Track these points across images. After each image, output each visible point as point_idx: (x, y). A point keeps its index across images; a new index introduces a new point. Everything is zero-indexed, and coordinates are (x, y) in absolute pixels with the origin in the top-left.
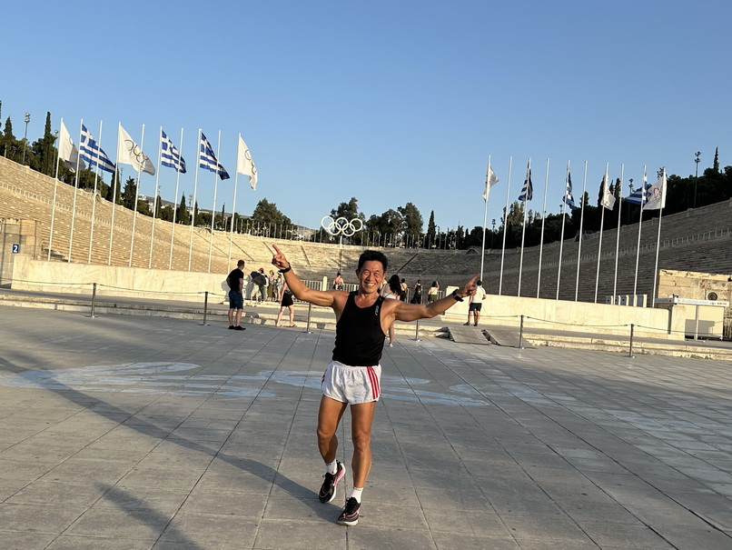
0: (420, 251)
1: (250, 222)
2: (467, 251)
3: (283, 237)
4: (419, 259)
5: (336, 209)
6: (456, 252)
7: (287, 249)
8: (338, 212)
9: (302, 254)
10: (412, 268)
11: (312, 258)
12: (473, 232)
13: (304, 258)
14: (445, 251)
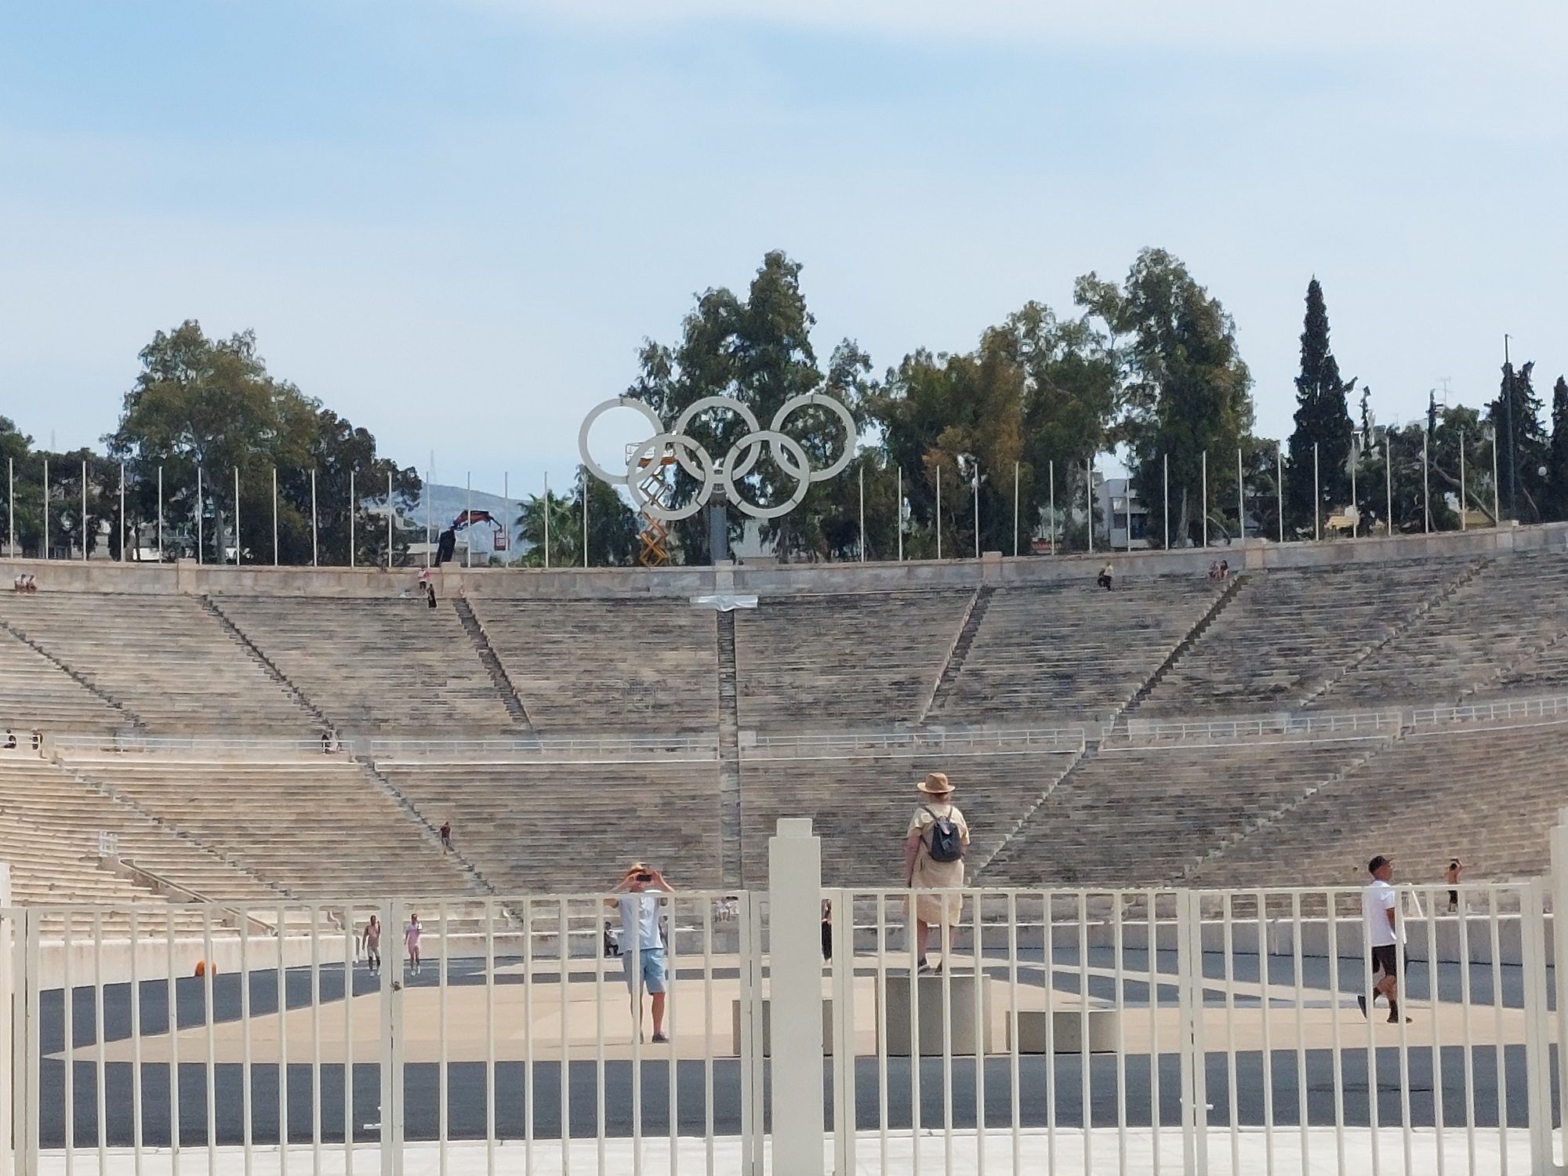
0: (1259, 554)
1: (106, 472)
3: (335, 553)
4: (1259, 606)
5: (674, 339)
6: (1506, 536)
7: (368, 630)
8: (687, 358)
9: (467, 649)
10: (1220, 679)
11: (539, 671)
13: (482, 680)
14: (1432, 541)
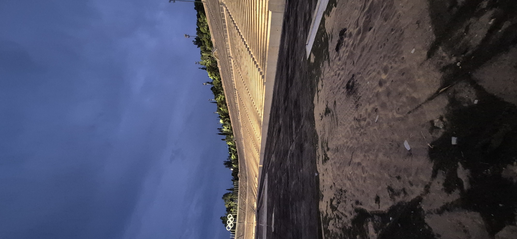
0: (239, 194)
2: (239, 178)
4: (241, 194)
6: (239, 181)
10: (245, 196)
12: (234, 176)
13: (241, 237)
